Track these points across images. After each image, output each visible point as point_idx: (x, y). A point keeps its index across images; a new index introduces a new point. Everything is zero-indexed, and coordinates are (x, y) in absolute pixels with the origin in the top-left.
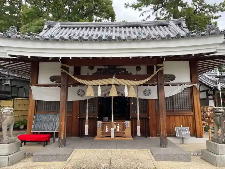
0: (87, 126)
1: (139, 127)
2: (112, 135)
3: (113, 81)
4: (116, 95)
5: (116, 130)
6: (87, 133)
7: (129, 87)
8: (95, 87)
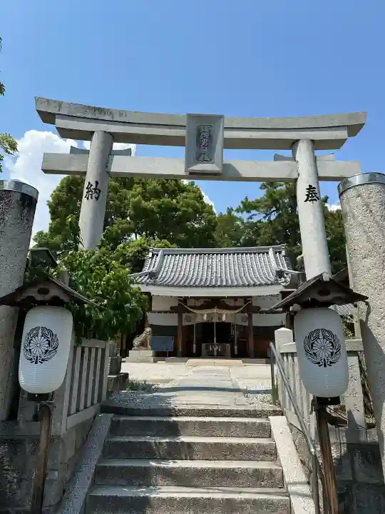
0: (194, 345)
1: (236, 347)
2: (215, 353)
3: (215, 310)
4: (218, 321)
5: (218, 350)
6: (194, 351)
7: (226, 315)
8: (203, 315)
